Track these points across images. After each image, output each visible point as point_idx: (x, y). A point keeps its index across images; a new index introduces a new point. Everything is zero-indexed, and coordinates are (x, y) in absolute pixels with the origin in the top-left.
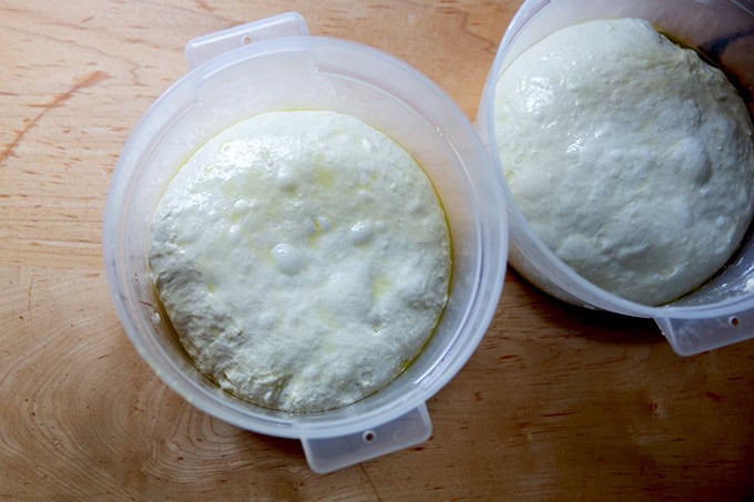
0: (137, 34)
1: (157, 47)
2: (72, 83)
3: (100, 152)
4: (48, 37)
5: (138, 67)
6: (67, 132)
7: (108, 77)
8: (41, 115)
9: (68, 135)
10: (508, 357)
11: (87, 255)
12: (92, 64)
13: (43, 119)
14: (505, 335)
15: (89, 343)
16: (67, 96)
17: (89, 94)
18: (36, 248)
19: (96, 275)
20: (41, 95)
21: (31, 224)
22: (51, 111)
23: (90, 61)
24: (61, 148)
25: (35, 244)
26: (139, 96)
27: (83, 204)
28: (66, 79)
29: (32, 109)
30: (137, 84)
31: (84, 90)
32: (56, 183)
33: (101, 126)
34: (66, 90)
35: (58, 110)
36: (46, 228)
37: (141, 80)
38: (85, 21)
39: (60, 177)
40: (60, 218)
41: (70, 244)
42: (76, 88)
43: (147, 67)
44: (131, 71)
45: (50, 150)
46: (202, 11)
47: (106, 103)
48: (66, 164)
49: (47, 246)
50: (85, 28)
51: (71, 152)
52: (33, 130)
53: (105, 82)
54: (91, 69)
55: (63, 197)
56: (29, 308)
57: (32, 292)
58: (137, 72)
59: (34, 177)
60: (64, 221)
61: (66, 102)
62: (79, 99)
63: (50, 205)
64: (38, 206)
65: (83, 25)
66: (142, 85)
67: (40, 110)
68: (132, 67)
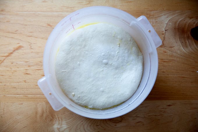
0: (31, 34)
1: (36, 38)
2: (13, 49)
3: (22, 69)
4: (6, 37)
5: (31, 44)
6: (12, 63)
7: (23, 47)
8: (5, 59)
9: (12, 64)
10: (139, 122)
11: (19, 98)
12: (19, 43)
13: (5, 60)
14: (138, 116)
15: (21, 123)
16: (12, 53)
17: (18, 52)
18: (5, 97)
19: (22, 104)
20: (4, 53)
21: (3, 90)
22: (7, 58)
23: (18, 43)
24: (11, 68)
25: (5, 96)
26: (32, 52)
27: (18, 84)
28: (11, 48)
29: (2, 57)
30: (31, 49)
31: (17, 51)
32: (10, 78)
33: (21, 61)
34: (11, 51)
35: (9, 57)
36: (7, 91)
37: (32, 47)
38: (16, 31)
39: (11, 76)
40: (11, 88)
41: (14, 95)
42: (14, 51)
43: (34, 44)
44: (30, 45)
45: (8, 69)
46: (49, 27)
47: (23, 55)
48: (12, 73)
49: (8, 96)
50: (16, 33)
51: (13, 69)
52: (3, 63)
53: (22, 49)
54: (18, 45)
55: (12, 82)
56: (4, 114)
57: (5, 109)
58: (31, 45)
59: (3, 77)
60: (12, 89)
61: (11, 55)
62: (15, 54)
63: (9, 85)
64: (5, 85)
65: (15, 33)
66: (33, 49)
67: (4, 58)
68: (30, 44)
